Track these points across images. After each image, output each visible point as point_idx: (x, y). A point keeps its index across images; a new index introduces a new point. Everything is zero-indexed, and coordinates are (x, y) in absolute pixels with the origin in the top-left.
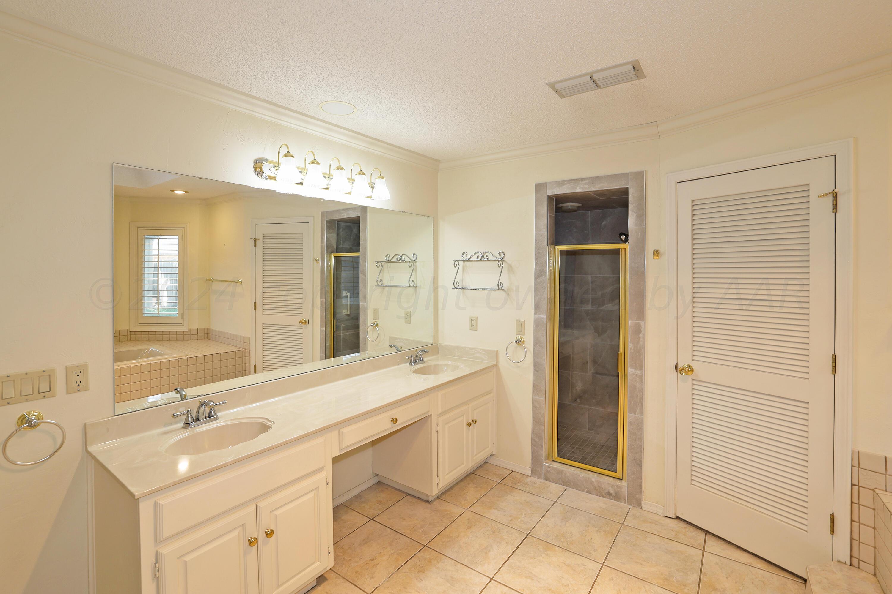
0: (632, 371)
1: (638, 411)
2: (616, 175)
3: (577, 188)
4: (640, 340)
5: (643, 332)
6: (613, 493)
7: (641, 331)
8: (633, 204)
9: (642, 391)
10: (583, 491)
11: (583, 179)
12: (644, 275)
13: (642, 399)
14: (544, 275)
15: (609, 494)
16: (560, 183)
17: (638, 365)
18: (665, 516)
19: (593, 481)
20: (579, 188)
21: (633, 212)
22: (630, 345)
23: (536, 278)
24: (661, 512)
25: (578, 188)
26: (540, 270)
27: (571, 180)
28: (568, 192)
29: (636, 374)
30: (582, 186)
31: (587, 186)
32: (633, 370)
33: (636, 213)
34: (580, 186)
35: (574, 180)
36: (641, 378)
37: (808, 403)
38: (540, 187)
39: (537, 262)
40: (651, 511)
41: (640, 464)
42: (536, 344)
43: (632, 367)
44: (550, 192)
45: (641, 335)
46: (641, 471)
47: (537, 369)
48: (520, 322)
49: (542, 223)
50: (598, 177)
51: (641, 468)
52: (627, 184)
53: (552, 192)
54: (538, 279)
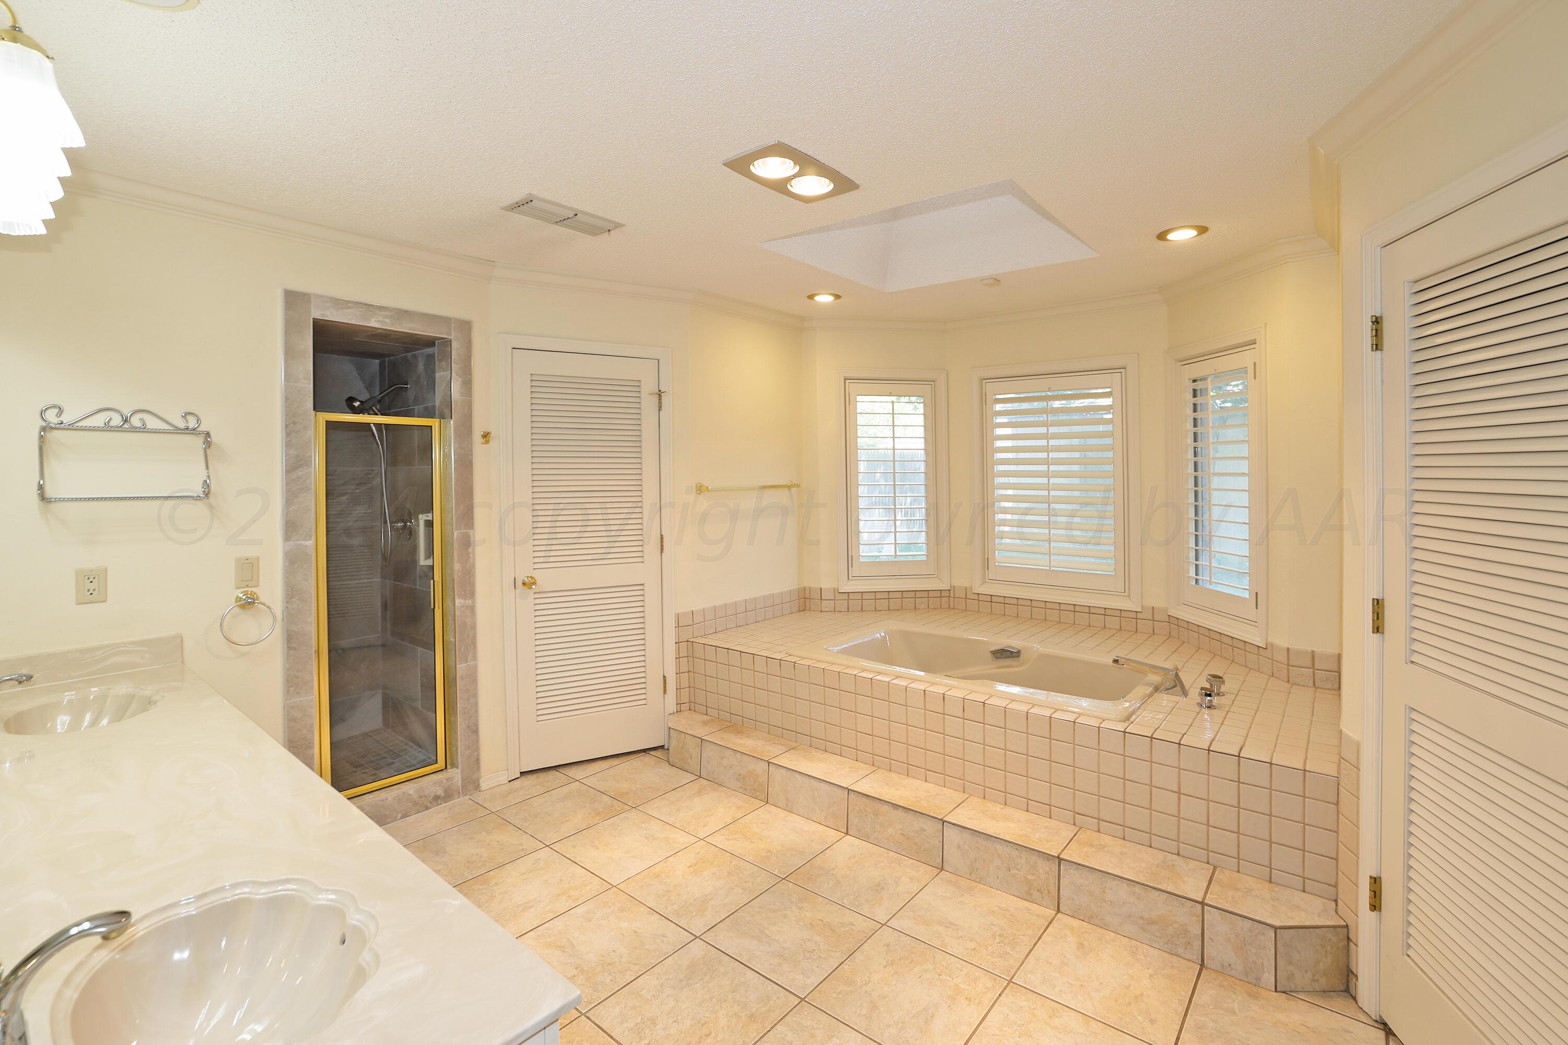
0: (460, 603)
1: (470, 657)
2: (435, 316)
3: (370, 320)
4: (469, 556)
5: (473, 544)
6: (442, 794)
7: (471, 544)
8: (457, 364)
9: (474, 627)
10: (395, 820)
11: (381, 308)
12: (472, 466)
13: (474, 637)
14: (306, 466)
15: (437, 798)
16: (339, 303)
17: (468, 591)
18: (509, 781)
19: (410, 795)
20: (375, 321)
21: (457, 375)
22: (457, 566)
23: (288, 472)
24: (504, 779)
25: (373, 320)
26: (297, 456)
27: (360, 303)
28: (353, 322)
29: (467, 606)
30: (381, 319)
31: (388, 321)
32: (462, 601)
33: (461, 378)
34: (377, 318)
35: (366, 304)
36: (472, 609)
37: (643, 584)
38: (293, 299)
39: (290, 440)
40: (494, 785)
41: (476, 731)
42: (291, 598)
43: (460, 596)
44: (317, 314)
45: (470, 550)
46: (477, 741)
47: (294, 646)
48: (248, 561)
49: (301, 368)
50: (406, 312)
51: (478, 735)
52: (450, 334)
53: (323, 315)
54: (292, 473)
